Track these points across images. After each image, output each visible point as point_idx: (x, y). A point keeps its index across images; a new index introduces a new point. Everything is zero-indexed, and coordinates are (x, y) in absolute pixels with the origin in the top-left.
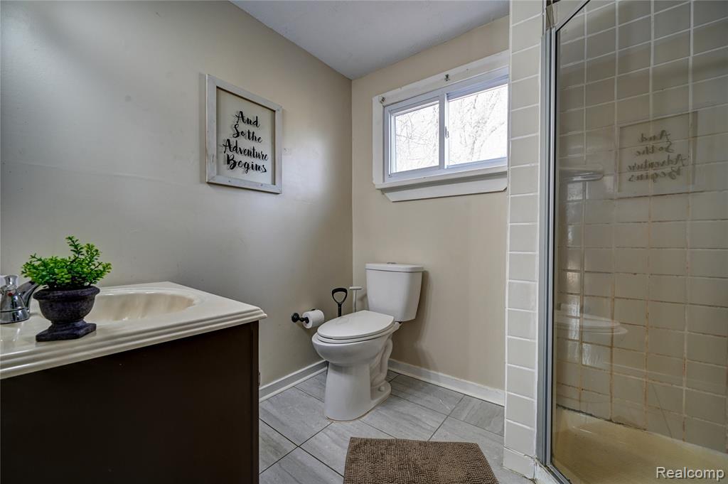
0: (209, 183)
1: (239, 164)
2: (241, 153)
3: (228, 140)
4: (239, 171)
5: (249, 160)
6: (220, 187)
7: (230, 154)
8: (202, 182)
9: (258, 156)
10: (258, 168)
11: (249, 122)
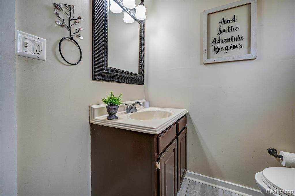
0: (205, 64)
1: (221, 50)
2: (223, 42)
3: (215, 39)
4: (222, 53)
5: (228, 44)
6: (211, 64)
7: (216, 45)
8: (201, 64)
9: (236, 39)
10: (235, 47)
11: (229, 21)
